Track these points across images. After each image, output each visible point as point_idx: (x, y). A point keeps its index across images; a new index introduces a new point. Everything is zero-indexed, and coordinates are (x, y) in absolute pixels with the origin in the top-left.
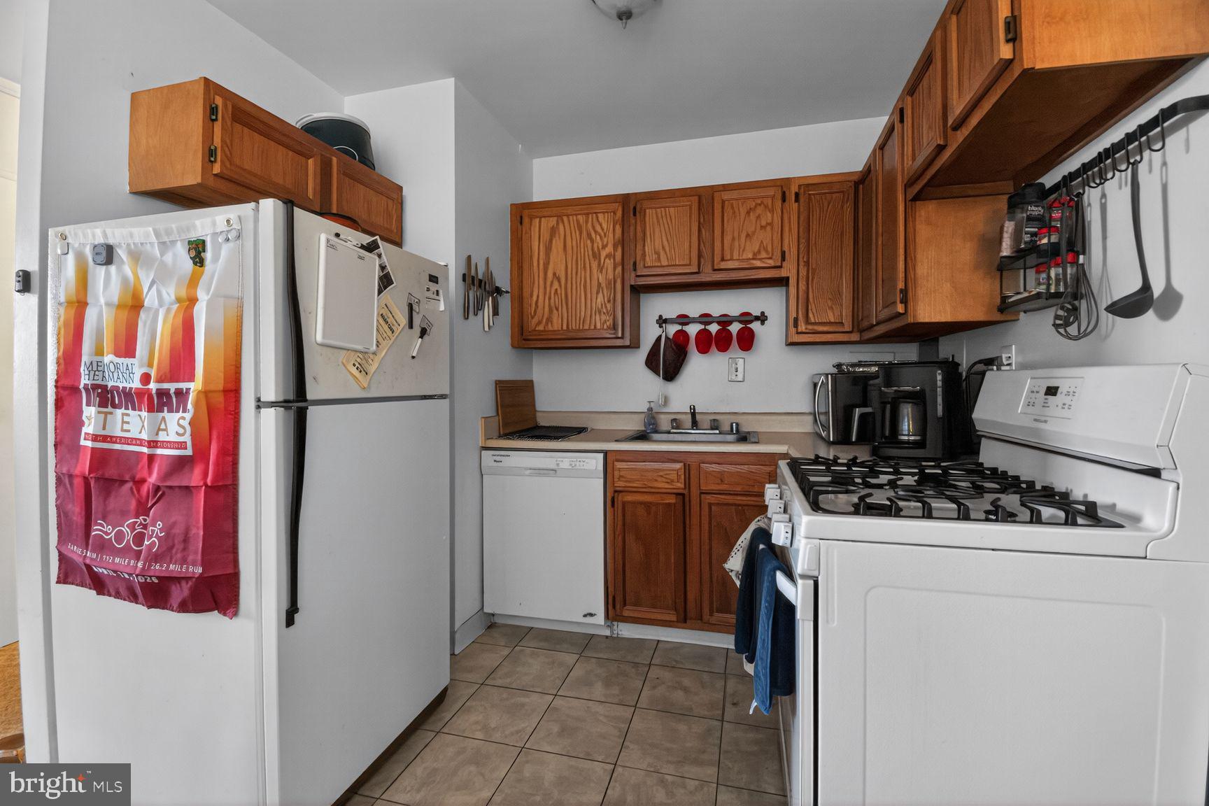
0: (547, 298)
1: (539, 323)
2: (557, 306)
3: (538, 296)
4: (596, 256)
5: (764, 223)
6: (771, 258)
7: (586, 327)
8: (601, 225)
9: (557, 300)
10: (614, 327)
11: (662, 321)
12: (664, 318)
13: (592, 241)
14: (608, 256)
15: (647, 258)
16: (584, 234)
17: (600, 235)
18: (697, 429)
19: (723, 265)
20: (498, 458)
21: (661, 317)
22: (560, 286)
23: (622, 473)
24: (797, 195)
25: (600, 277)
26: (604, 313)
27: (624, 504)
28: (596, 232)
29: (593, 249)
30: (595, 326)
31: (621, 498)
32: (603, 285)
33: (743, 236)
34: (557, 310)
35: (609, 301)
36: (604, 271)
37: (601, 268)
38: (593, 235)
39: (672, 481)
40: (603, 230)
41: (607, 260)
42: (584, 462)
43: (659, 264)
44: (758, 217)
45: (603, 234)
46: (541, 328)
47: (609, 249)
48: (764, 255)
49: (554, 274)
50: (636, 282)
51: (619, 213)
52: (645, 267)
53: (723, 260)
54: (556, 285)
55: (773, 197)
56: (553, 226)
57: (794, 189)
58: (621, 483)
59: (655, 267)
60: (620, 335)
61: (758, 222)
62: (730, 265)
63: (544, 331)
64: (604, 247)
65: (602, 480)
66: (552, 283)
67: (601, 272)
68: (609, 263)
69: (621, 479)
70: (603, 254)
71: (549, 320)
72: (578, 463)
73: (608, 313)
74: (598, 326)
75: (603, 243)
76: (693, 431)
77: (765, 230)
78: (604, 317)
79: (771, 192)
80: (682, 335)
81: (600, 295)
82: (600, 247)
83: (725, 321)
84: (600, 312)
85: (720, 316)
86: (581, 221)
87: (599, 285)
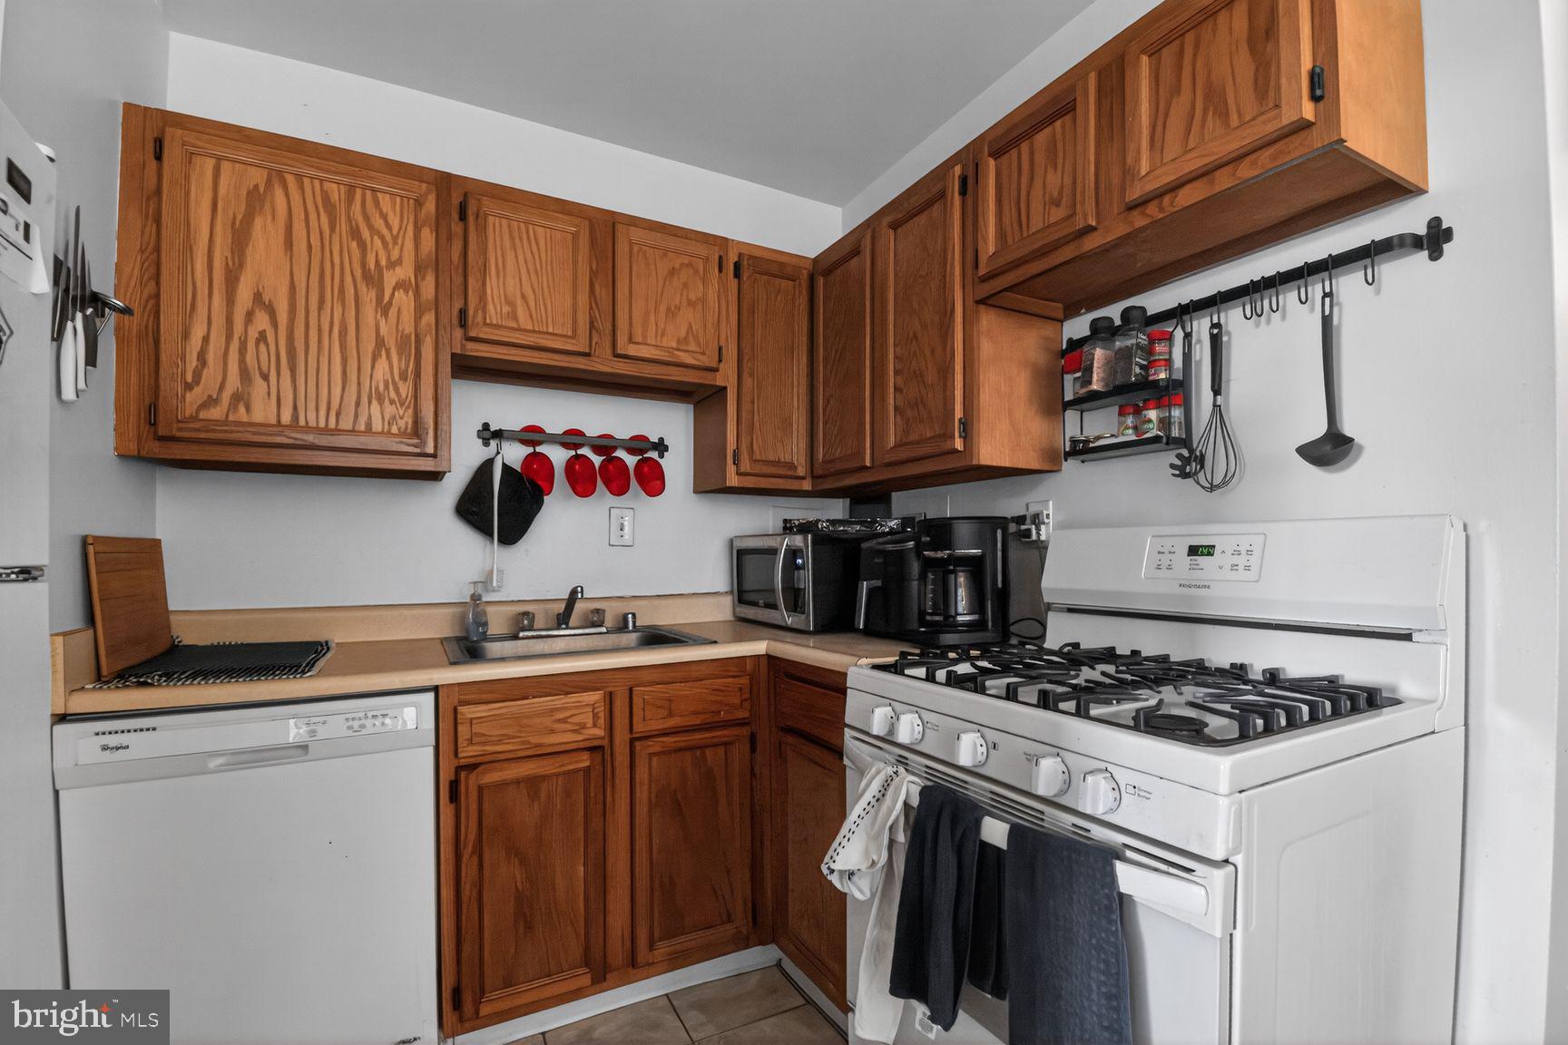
0: (235, 345)
1: (211, 402)
2: (265, 369)
3: (206, 339)
4: (373, 279)
5: (692, 296)
6: (703, 354)
7: (346, 424)
8: (384, 217)
9: (264, 356)
10: (417, 430)
11: (489, 434)
12: (492, 429)
13: (363, 247)
14: (400, 285)
15: (490, 307)
16: (343, 226)
17: (383, 239)
18: (567, 628)
19: (632, 350)
20: (113, 740)
21: (486, 426)
22: (275, 324)
23: (476, 729)
24: (737, 266)
25: (382, 323)
26: (392, 402)
27: (480, 789)
28: (371, 227)
29: (364, 264)
30: (369, 425)
31: (471, 782)
32: (391, 343)
33: (663, 309)
34: (265, 377)
35: (404, 377)
36: (393, 312)
37: (384, 308)
38: (366, 234)
39: (583, 726)
40: (389, 227)
41: (399, 295)
42: (384, 716)
43: (515, 326)
44: (685, 285)
45: (388, 238)
46: (215, 413)
47: (405, 271)
48: (692, 347)
49: (258, 297)
50: (463, 346)
51: (430, 206)
52: (485, 324)
53: (631, 340)
54: (262, 321)
55: (707, 260)
56: (256, 187)
57: (733, 258)
58: (474, 748)
59: (505, 327)
60: (430, 449)
61: (685, 293)
62: (644, 352)
63: (226, 422)
64: (392, 265)
65: (430, 751)
66: (249, 316)
67: (385, 313)
68: (404, 301)
69: (476, 740)
70: (390, 279)
71: (239, 398)
72: (368, 723)
73: (402, 405)
74: (377, 426)
75: (389, 258)
76: (562, 632)
77: (694, 309)
78: (390, 410)
79: (702, 250)
80: (538, 463)
81: (382, 364)
82: (383, 262)
83: (605, 446)
84: (381, 400)
85: (599, 437)
86: (334, 198)
87: (380, 343)
